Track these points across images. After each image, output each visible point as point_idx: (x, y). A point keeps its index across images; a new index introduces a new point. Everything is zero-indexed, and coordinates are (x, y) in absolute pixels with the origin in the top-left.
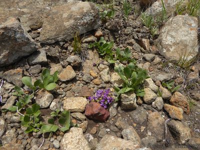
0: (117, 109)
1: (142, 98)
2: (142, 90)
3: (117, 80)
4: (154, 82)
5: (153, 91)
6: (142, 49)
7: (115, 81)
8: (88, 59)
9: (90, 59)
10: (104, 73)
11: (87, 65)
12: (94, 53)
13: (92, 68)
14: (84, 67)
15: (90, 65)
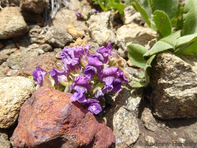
0: (139, 116)
3: (134, 36)
8: (68, 8)
9: (72, 9)
10: (99, 25)
11: (63, 18)
12: (82, 4)
13: (73, 22)
14: (55, 21)
15: (71, 17)
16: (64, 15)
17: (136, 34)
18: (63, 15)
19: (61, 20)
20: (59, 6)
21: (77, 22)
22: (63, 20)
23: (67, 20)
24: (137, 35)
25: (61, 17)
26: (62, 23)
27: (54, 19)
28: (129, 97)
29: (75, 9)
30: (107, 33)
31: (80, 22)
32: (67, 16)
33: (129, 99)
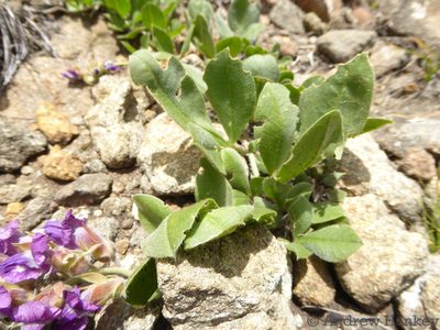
1: (332, 272)
2: (331, 212)
4: (393, 157)
5: (394, 211)
6: (313, 18)
7: (158, 158)
8: (51, 54)
9: (61, 54)
10: (106, 112)
11: (34, 81)
12: (94, 35)
13: (58, 93)
14: (14, 88)
15: (53, 79)
16: (38, 73)
17: (180, 142)
18: (35, 74)
19: (29, 87)
20: (24, 50)
21: (68, 90)
22: (35, 88)
23: (43, 88)
24: (182, 146)
25: (30, 78)
26: (31, 96)
27: (12, 83)
28: (126, 319)
29: (69, 53)
30: (120, 135)
31: (77, 91)
32: (44, 76)
33: (125, 324)
